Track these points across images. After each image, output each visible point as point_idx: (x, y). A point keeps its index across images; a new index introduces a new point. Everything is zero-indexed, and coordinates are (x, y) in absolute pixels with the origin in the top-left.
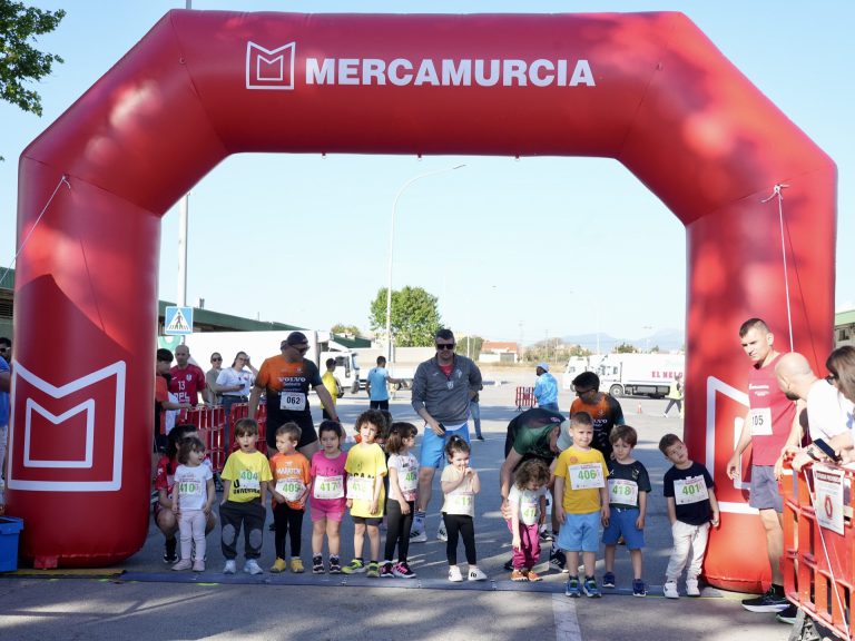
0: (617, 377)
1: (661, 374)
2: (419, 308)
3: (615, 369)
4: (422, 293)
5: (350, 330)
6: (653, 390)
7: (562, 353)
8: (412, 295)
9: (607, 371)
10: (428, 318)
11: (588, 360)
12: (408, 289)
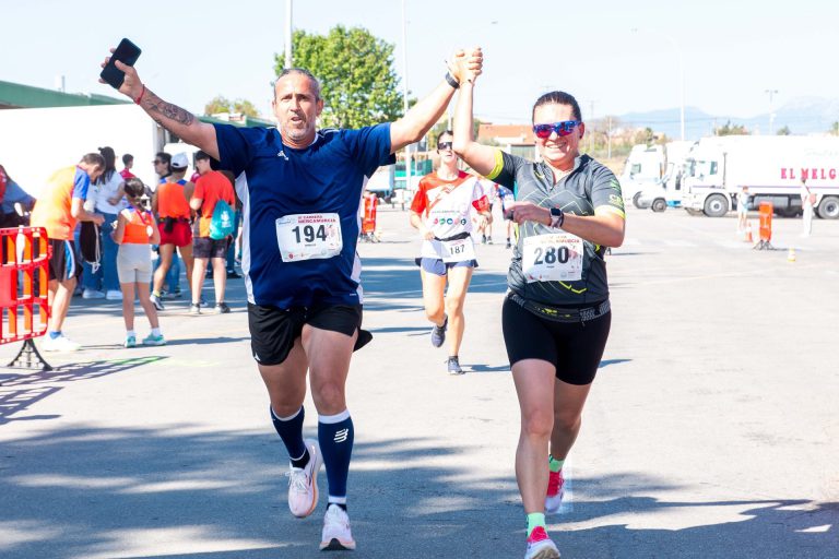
0: (716, 180)
1: (798, 175)
2: (361, 64)
3: (714, 164)
4: (365, 38)
5: (239, 108)
6: (783, 202)
7: (619, 141)
8: (347, 41)
9: (699, 169)
10: (379, 82)
11: (665, 152)
12: (340, 31)
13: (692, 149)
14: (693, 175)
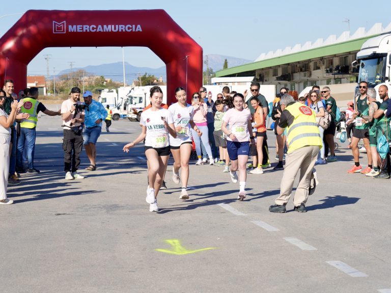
13: (130, 92)
14: (132, 103)
